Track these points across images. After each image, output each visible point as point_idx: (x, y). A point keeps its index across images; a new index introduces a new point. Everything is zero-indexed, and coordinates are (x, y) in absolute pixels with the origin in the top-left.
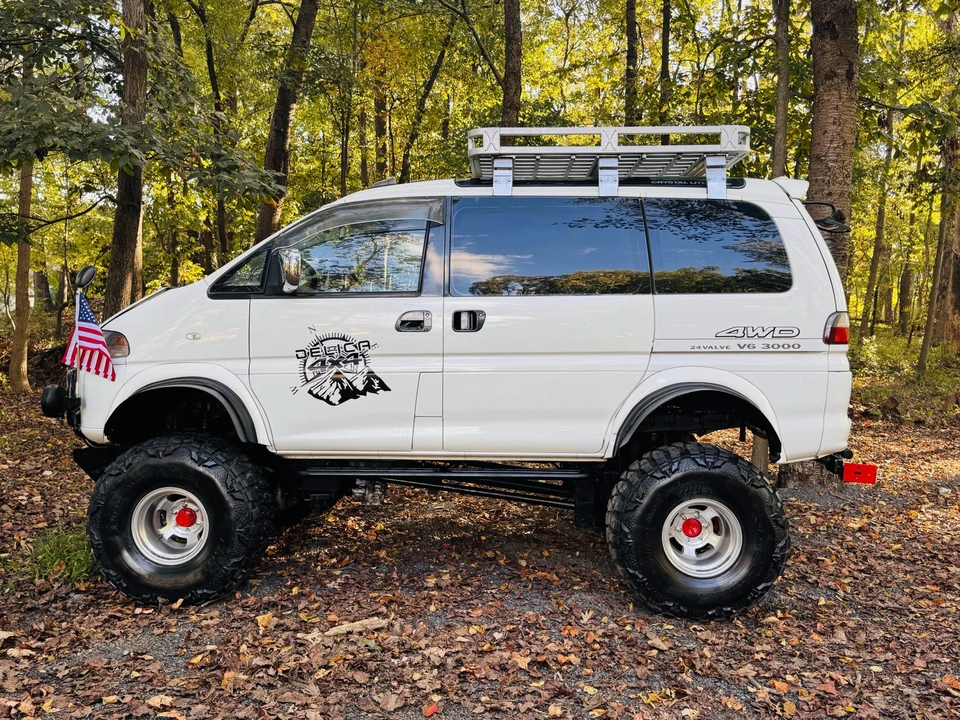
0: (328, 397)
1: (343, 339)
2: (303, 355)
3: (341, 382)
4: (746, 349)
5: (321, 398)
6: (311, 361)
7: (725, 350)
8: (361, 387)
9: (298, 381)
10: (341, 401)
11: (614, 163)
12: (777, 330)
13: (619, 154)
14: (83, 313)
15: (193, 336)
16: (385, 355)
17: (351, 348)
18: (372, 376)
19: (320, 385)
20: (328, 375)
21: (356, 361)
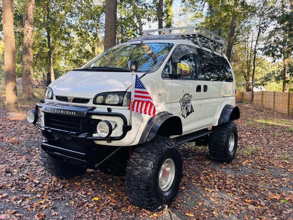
1: (188, 95)
2: (181, 101)
3: (187, 110)
5: (183, 116)
8: (190, 112)
9: (180, 111)
10: (186, 117)
14: (138, 84)
15: (160, 95)
16: (194, 100)
17: (189, 98)
18: (192, 107)
19: (184, 111)
20: (185, 108)
21: (189, 102)
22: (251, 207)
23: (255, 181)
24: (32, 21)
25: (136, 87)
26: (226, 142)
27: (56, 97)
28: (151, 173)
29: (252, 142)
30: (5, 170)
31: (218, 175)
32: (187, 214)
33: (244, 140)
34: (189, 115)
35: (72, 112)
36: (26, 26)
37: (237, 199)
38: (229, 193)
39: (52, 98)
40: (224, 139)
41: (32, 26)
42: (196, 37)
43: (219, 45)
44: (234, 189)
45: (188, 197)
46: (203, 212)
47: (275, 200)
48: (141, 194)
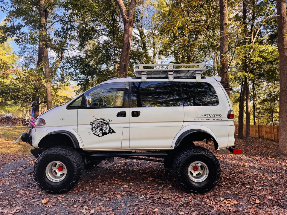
0: (99, 135)
1: (103, 119)
2: (92, 124)
3: (102, 131)
4: (208, 120)
5: (97, 135)
6: (94, 125)
7: (202, 120)
8: (107, 132)
9: (91, 131)
10: (102, 136)
11: (172, 73)
12: (216, 115)
13: (173, 71)
15: (62, 119)
17: (105, 122)
18: (110, 128)
20: (99, 129)
34: (107, 135)
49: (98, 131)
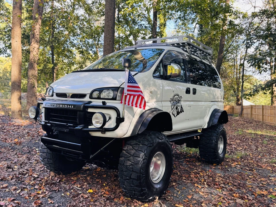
1: (178, 95)
2: (171, 100)
3: (177, 109)
4: (219, 101)
8: (180, 112)
10: (176, 116)
14: (131, 79)
15: (151, 92)
16: (184, 101)
17: (179, 98)
18: (182, 107)
19: (174, 111)
20: (175, 107)
21: (179, 103)
22: (239, 201)
23: (243, 179)
24: (38, 40)
25: (128, 83)
26: (215, 144)
27: (56, 94)
28: (142, 164)
29: (241, 148)
30: (7, 166)
31: (208, 174)
32: (177, 205)
33: (234, 146)
34: (179, 114)
35: (70, 106)
36: (32, 43)
37: (225, 194)
38: (218, 188)
39: (52, 96)
40: (213, 141)
41: (38, 43)
42: (185, 46)
43: (207, 54)
44: (223, 185)
45: (178, 191)
46: (192, 204)
47: (262, 196)
48: (133, 184)
49: (175, 110)
